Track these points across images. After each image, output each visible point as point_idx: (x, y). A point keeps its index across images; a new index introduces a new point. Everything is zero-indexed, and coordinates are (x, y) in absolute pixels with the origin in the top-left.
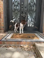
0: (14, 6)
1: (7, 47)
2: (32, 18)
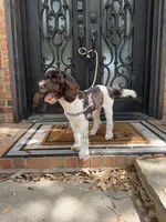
0: (48, 18)
1: (31, 179)
2: (119, 64)
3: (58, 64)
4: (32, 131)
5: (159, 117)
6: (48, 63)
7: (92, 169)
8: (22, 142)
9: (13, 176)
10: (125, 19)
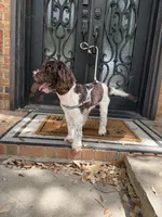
0: (53, 10)
1: (22, 166)
2: (119, 62)
3: (59, 57)
4: (27, 119)
5: (151, 117)
6: (49, 54)
7: (83, 162)
8: (17, 129)
9: (5, 162)
10: (129, 18)
